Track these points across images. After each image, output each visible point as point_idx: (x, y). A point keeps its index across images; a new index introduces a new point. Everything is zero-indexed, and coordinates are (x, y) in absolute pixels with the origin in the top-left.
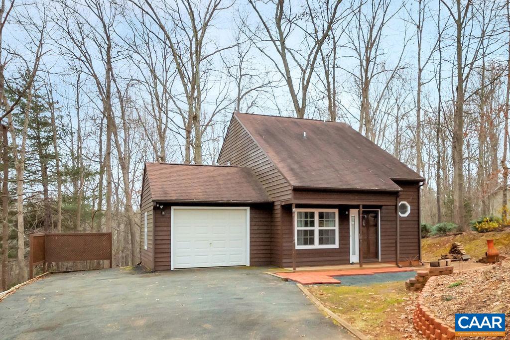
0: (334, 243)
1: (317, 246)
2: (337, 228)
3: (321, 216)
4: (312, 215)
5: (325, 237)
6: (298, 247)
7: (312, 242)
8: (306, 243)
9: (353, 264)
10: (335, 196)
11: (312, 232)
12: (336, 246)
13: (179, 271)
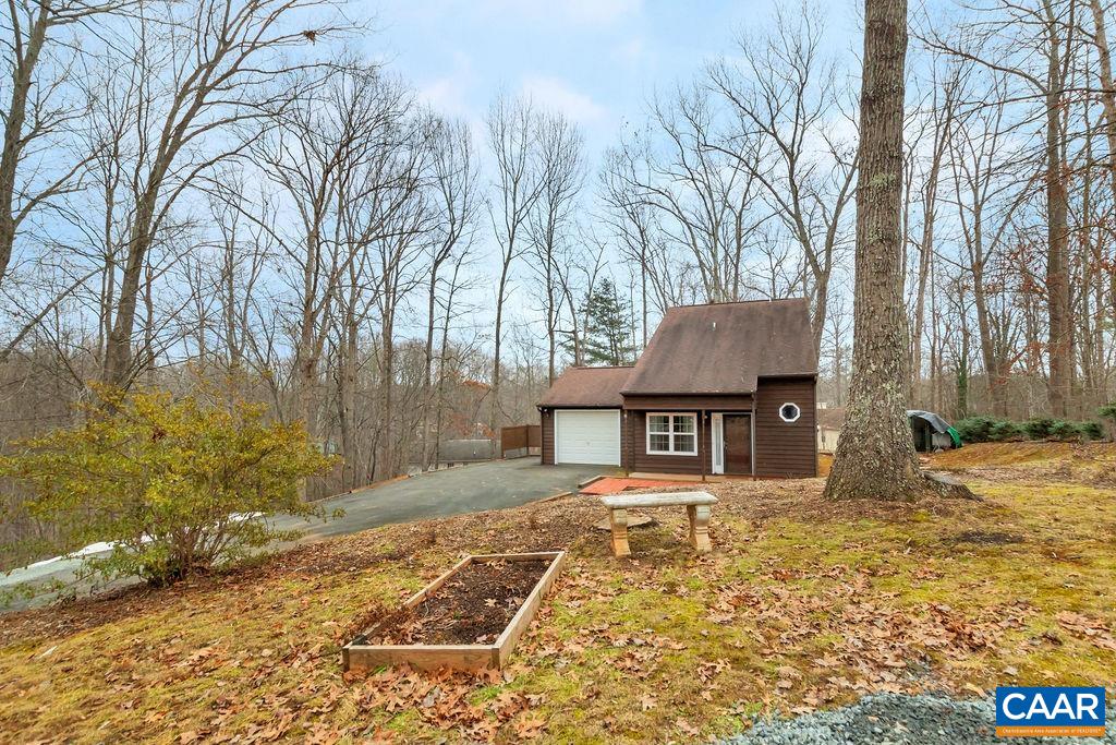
0: (693, 451)
1: (671, 452)
2: (695, 433)
3: (676, 419)
4: (666, 420)
5: (681, 443)
6: (649, 452)
7: (667, 448)
8: (660, 448)
9: (716, 474)
10: (689, 401)
11: (667, 437)
12: (695, 453)
13: (561, 466)
